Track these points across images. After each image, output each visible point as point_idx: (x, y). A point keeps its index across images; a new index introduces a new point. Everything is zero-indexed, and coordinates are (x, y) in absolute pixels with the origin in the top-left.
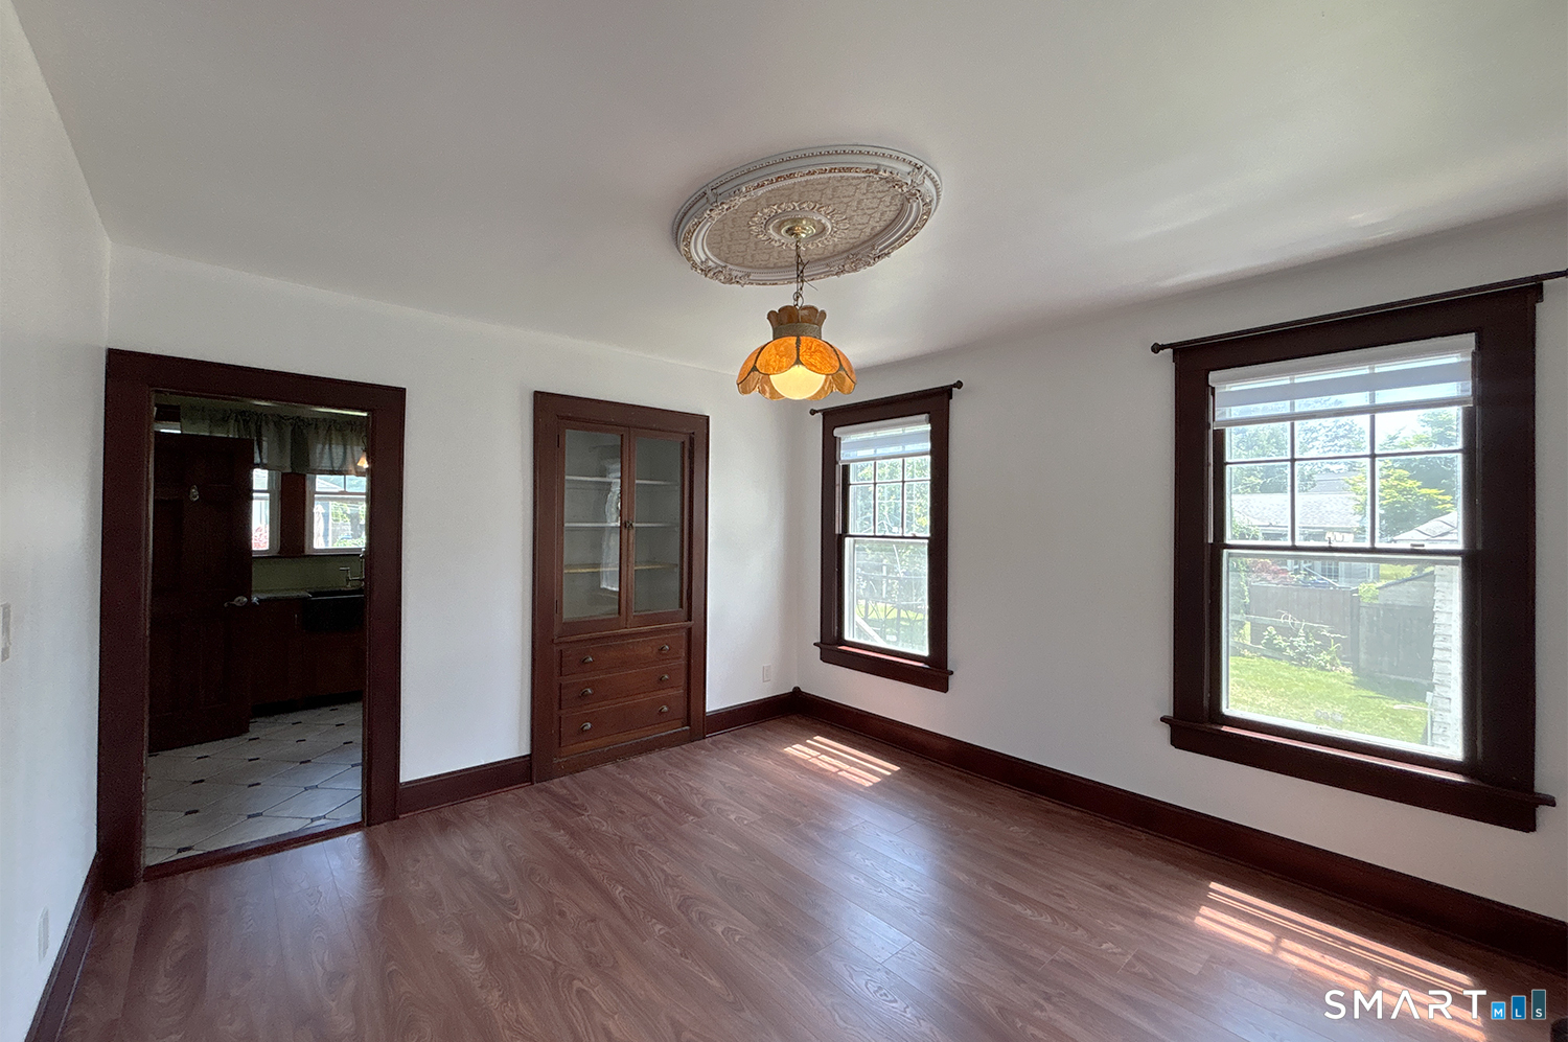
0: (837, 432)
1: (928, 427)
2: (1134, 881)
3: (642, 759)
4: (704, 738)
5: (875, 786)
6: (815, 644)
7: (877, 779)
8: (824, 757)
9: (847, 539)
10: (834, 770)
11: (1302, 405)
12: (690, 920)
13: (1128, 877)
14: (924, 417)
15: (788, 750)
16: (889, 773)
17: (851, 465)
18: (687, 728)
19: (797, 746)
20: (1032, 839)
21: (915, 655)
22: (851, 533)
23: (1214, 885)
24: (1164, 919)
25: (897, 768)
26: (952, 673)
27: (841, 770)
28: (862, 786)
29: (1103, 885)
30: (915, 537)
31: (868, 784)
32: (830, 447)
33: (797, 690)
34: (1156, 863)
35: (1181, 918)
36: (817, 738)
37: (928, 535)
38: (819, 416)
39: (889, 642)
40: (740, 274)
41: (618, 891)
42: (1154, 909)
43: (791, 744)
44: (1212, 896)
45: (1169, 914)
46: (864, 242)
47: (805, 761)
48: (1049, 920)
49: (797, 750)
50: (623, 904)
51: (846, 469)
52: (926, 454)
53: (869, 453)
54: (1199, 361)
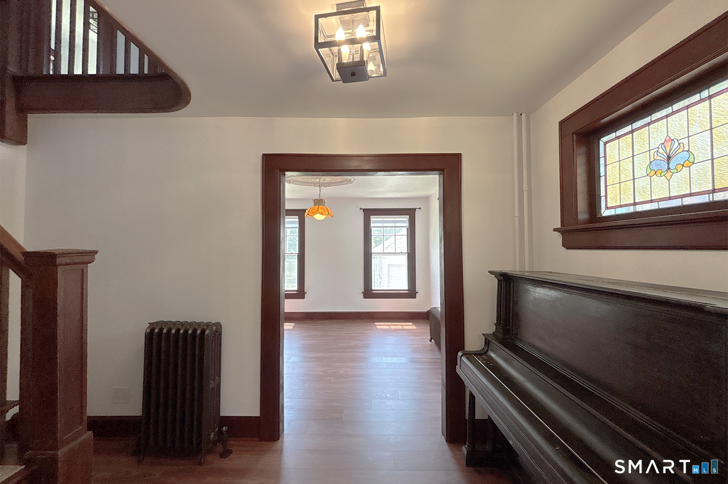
11: (385, 225)
14: (297, 217)
25: (294, 324)
26: (306, 293)
31: (291, 328)
37: (297, 253)
42: (371, 328)
54: (368, 213)
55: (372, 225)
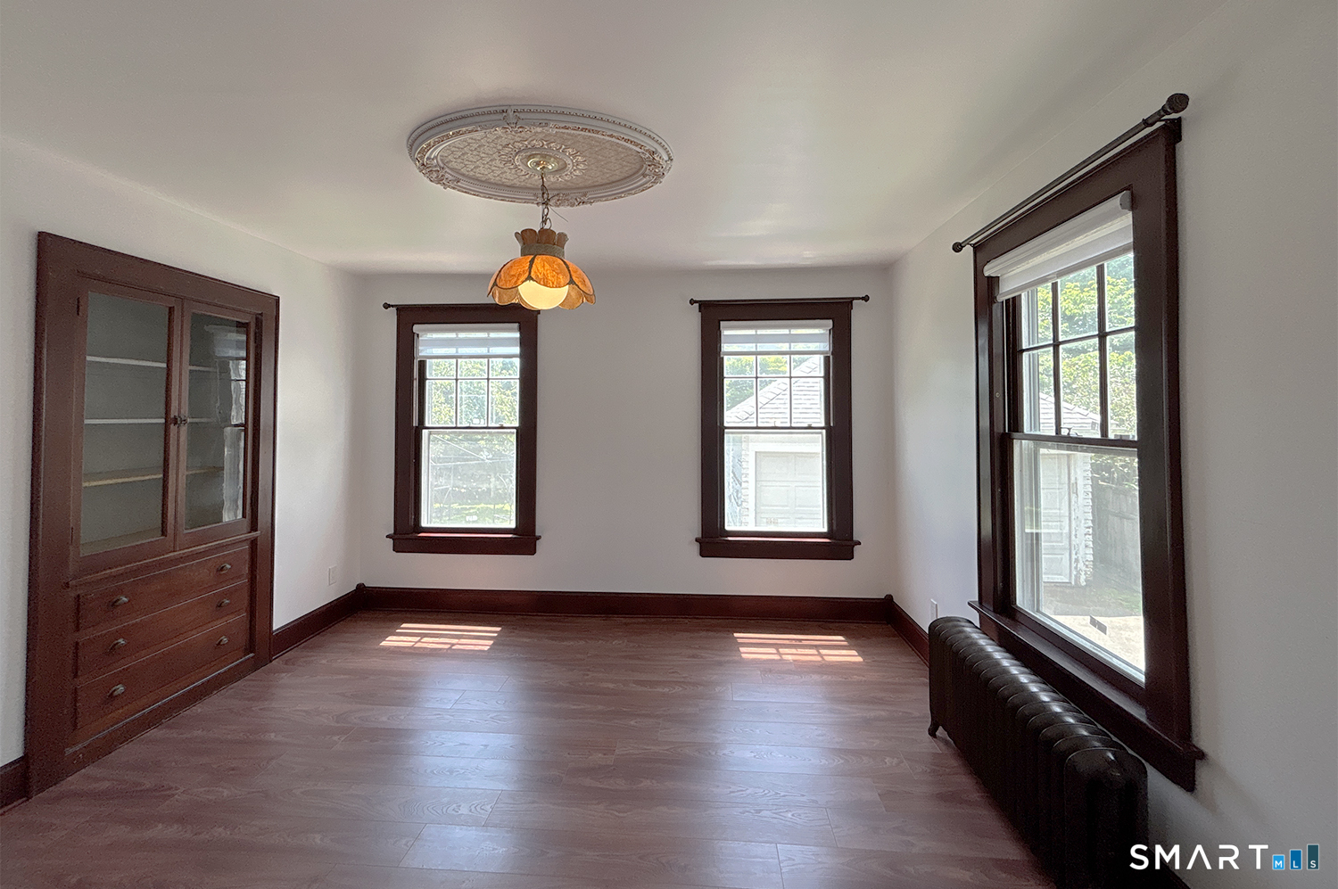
2: (700, 648)
3: (198, 709)
4: (271, 662)
5: (492, 647)
7: (492, 642)
8: (425, 639)
9: (424, 431)
10: (447, 646)
11: (763, 347)
13: (697, 646)
14: (516, 325)
15: (383, 643)
16: (496, 635)
18: (251, 655)
20: (631, 645)
21: (498, 529)
22: (427, 425)
23: (736, 635)
24: (728, 662)
25: (499, 629)
27: (453, 645)
28: (484, 651)
29: (689, 657)
30: (502, 427)
31: (486, 648)
34: (703, 634)
35: (736, 658)
36: (404, 625)
37: (517, 425)
39: (469, 522)
40: (450, 178)
42: (723, 659)
44: (739, 640)
45: (727, 659)
46: (578, 188)
47: (412, 647)
48: (681, 689)
49: (391, 641)
54: (715, 315)
55: (725, 347)
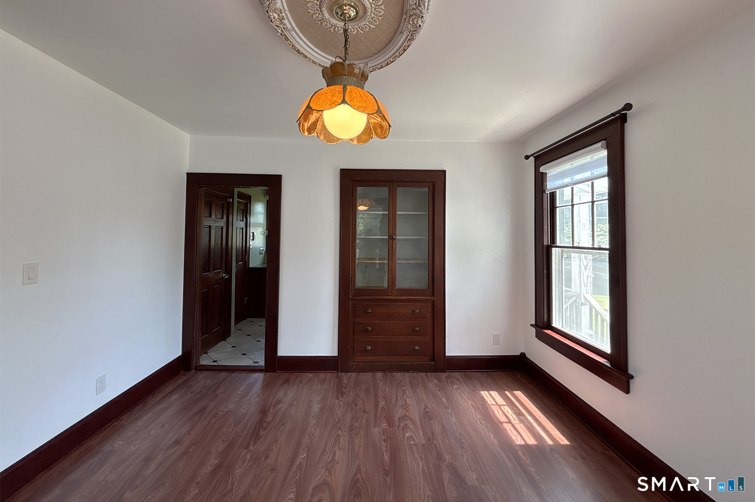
0: (542, 169)
1: (604, 153)
6: (531, 325)
12: (399, 426)
17: (558, 191)
19: (494, 393)
32: (540, 179)
33: (523, 355)
38: (532, 159)
41: (382, 404)
43: (488, 389)
50: (380, 409)
51: (553, 196)
52: (603, 176)
53: (567, 180)
